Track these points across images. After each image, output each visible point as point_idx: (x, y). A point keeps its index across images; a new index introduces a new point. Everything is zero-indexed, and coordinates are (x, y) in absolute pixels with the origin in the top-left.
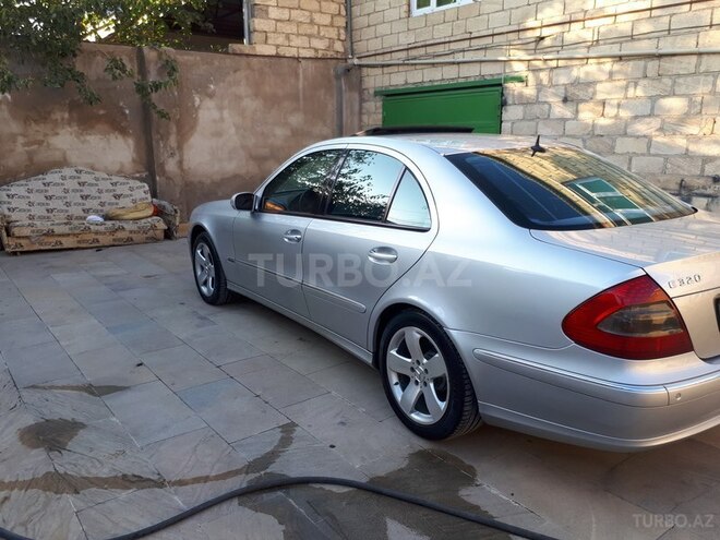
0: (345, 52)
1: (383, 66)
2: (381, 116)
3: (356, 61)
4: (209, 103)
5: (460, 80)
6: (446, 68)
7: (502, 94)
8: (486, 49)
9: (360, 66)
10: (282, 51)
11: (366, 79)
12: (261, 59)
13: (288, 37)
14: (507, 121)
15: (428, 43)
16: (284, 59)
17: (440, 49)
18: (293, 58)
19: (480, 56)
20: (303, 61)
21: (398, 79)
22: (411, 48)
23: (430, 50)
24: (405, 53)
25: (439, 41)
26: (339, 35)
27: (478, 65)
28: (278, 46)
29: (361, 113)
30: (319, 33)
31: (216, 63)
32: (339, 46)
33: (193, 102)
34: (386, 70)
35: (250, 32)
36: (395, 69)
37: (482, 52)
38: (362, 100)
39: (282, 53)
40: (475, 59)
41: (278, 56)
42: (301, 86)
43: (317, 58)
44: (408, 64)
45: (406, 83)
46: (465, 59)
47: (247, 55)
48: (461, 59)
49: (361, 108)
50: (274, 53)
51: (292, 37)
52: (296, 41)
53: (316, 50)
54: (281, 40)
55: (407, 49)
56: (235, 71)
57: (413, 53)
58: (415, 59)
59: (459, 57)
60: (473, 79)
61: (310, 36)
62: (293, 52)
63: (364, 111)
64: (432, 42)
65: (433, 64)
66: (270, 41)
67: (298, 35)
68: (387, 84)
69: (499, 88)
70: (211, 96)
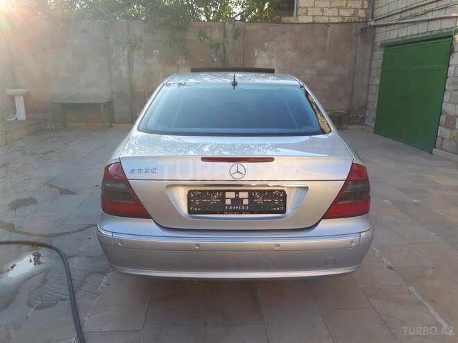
0: (367, 17)
1: (387, 25)
2: (381, 61)
3: (372, 23)
4: (264, 54)
5: (428, 34)
6: (421, 25)
7: (452, 44)
8: (446, 8)
9: (375, 26)
10: (317, 20)
11: (377, 35)
12: (302, 26)
13: (322, 10)
14: (452, 65)
15: (413, 6)
16: (319, 25)
17: (419, 11)
18: (325, 24)
19: (442, 14)
20: (331, 26)
21: (393, 35)
22: (403, 11)
23: (414, 12)
24: (399, 15)
25: (419, 4)
26: (363, 5)
27: (439, 21)
28: (314, 16)
29: (371, 59)
30: (347, 5)
31: (271, 30)
32: (362, 14)
33: (254, 53)
34: (389, 28)
35: (297, 9)
36: (393, 27)
37: (443, 11)
38: (373, 50)
39: (317, 21)
40: (438, 16)
41: (314, 23)
42: (328, 42)
43: (343, 23)
44: (399, 23)
45: (398, 37)
46: (434, 17)
47: (292, 23)
48: (431, 17)
49: (372, 55)
50: (311, 21)
51: (325, 9)
52: (328, 12)
53: (343, 17)
54: (317, 12)
55: (401, 12)
56: (283, 34)
57: (404, 15)
58: (404, 19)
59: (430, 16)
60: (435, 33)
61: (339, 8)
62: (326, 20)
63: (373, 58)
64: (415, 5)
65: (413, 22)
66: (309, 14)
67: (330, 8)
68: (387, 38)
69: (450, 39)
70: (265, 50)
